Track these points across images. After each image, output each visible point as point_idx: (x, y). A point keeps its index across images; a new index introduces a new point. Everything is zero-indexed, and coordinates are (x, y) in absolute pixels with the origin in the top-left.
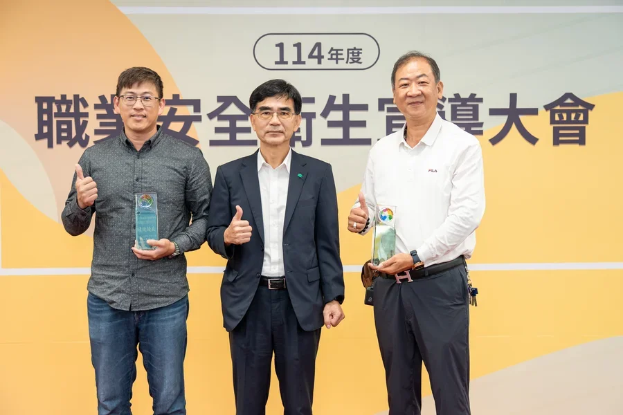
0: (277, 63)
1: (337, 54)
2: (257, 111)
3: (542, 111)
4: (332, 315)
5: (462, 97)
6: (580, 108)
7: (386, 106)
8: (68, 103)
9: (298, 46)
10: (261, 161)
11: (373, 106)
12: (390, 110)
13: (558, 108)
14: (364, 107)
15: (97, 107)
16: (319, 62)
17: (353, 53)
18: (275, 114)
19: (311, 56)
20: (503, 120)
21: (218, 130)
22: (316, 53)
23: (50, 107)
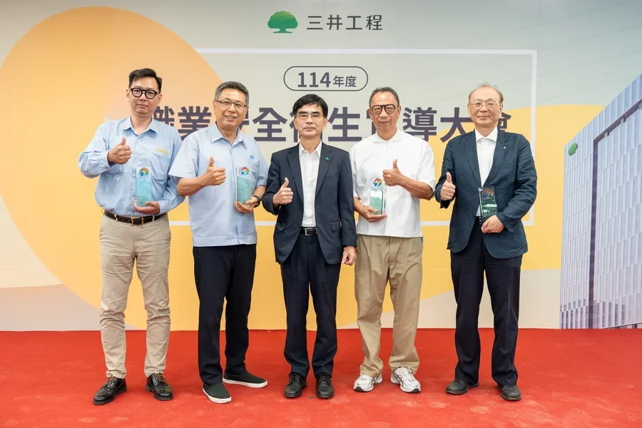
0: (299, 86)
1: (339, 81)
2: (298, 114)
5: (423, 109)
8: (161, 112)
9: (314, 75)
10: (301, 149)
11: (363, 115)
14: (357, 116)
15: (180, 114)
16: (328, 86)
17: (350, 80)
18: (310, 116)
19: (322, 82)
20: (450, 125)
21: (260, 131)
22: (325, 80)
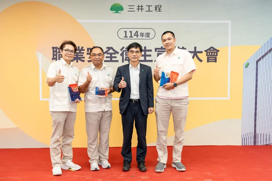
0: (124, 37)
1: (142, 35)
3: (204, 52)
4: (150, 110)
6: (215, 51)
7: (157, 50)
9: (131, 32)
10: (130, 66)
11: (153, 50)
12: (158, 51)
13: (209, 51)
14: (151, 51)
16: (137, 37)
17: (147, 34)
18: (135, 52)
21: (107, 57)
22: (136, 34)
23: (56, 50)
